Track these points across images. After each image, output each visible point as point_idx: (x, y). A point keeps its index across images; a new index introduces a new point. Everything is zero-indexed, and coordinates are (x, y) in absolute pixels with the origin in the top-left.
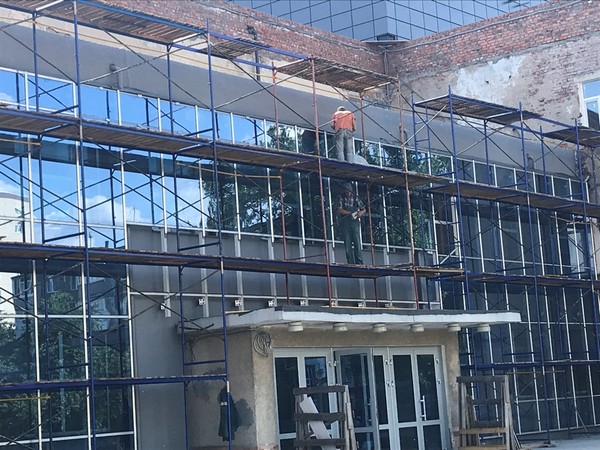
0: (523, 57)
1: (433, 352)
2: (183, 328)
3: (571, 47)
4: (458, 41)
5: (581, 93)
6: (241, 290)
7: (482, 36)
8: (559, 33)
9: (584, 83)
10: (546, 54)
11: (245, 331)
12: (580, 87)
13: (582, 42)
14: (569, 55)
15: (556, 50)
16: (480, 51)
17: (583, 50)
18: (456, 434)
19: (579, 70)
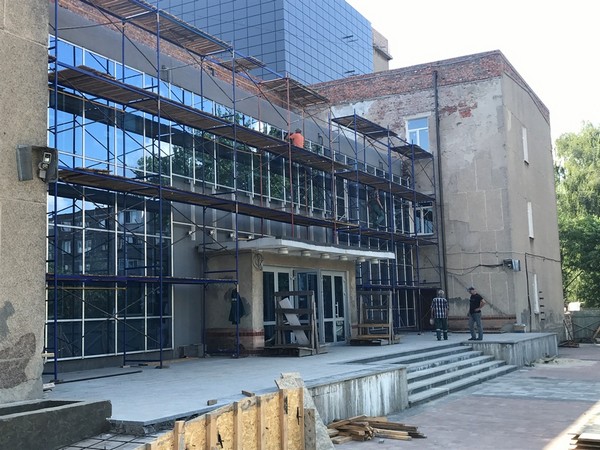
0: (372, 102)
1: (342, 275)
2: (204, 248)
3: (402, 98)
4: (331, 89)
5: (407, 127)
6: (252, 229)
7: (347, 88)
8: (395, 89)
9: (409, 121)
10: (386, 102)
11: (248, 252)
12: (406, 122)
13: (409, 96)
14: (401, 103)
15: (393, 99)
16: (344, 97)
17: (409, 100)
18: (354, 327)
19: (407, 113)
